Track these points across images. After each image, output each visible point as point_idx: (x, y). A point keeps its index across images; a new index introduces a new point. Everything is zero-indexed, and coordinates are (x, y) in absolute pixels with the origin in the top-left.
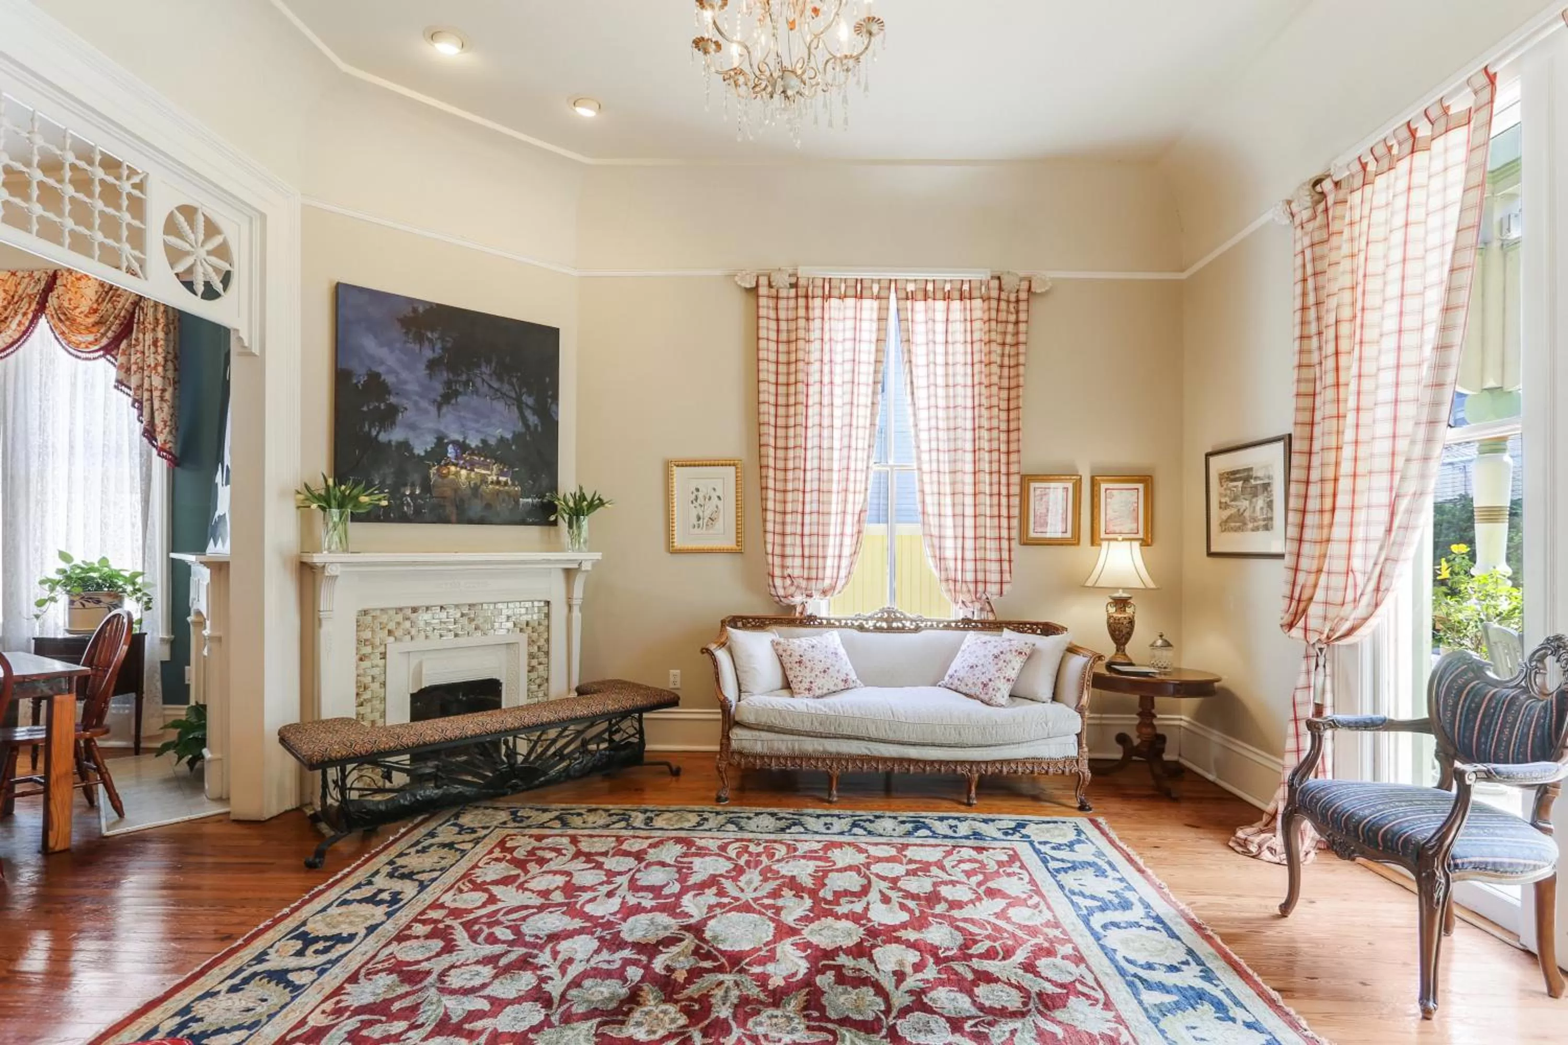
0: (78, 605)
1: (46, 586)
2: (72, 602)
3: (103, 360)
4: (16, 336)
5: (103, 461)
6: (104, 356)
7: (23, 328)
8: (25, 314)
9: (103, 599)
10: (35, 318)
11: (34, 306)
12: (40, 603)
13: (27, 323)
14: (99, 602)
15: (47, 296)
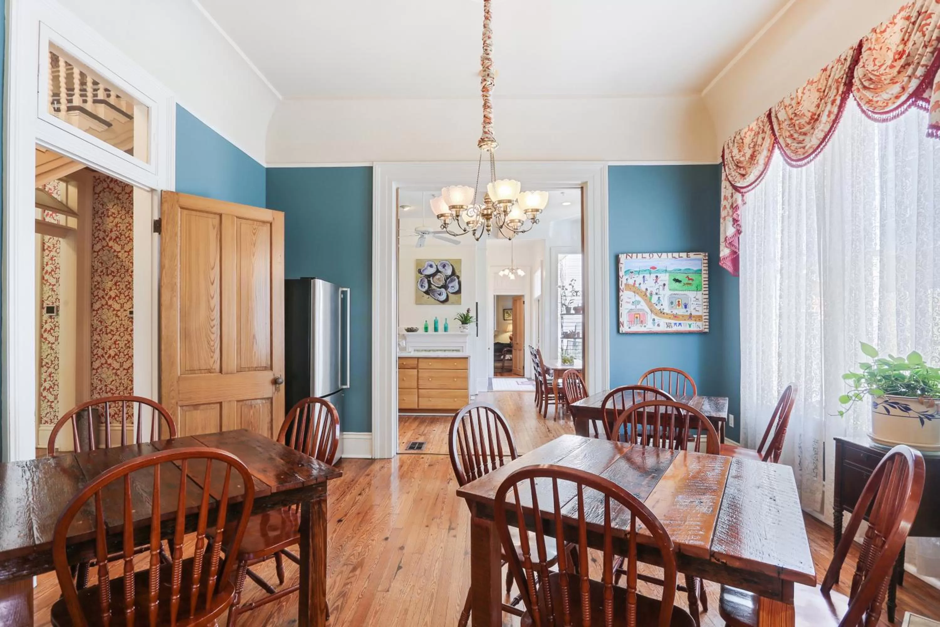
0: (881, 409)
1: (851, 382)
2: (875, 405)
3: (913, 109)
4: (827, 130)
5: (918, 234)
6: (913, 103)
7: (833, 117)
8: (833, 102)
9: (912, 406)
10: (844, 100)
11: (841, 88)
12: (846, 399)
13: (835, 110)
14: (907, 409)
15: (852, 73)
